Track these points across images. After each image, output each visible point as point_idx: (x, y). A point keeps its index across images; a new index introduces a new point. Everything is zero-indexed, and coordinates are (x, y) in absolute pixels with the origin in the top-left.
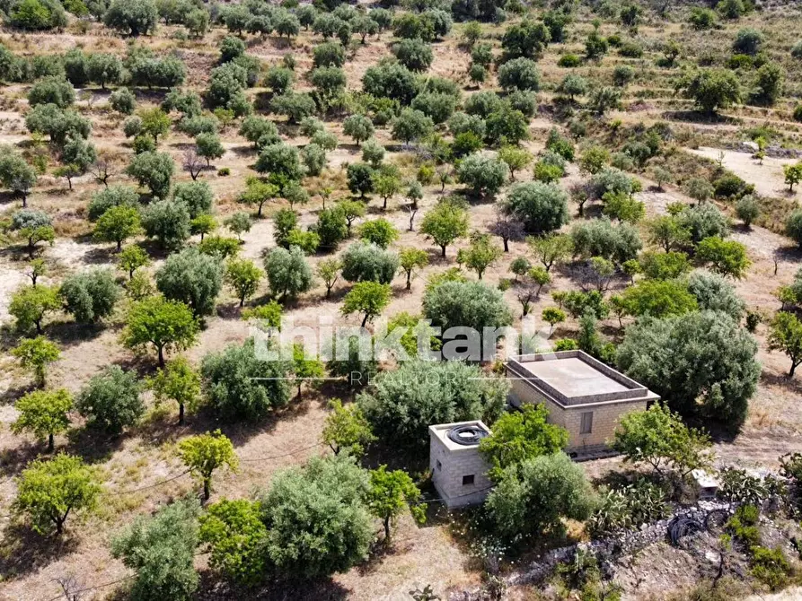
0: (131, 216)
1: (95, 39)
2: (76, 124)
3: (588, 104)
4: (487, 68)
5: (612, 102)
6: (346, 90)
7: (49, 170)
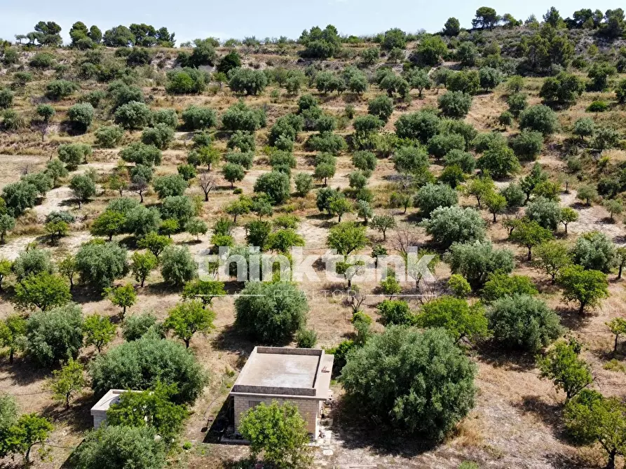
1: (220, 98)
2: (148, 155)
3: (593, 144)
5: (613, 142)
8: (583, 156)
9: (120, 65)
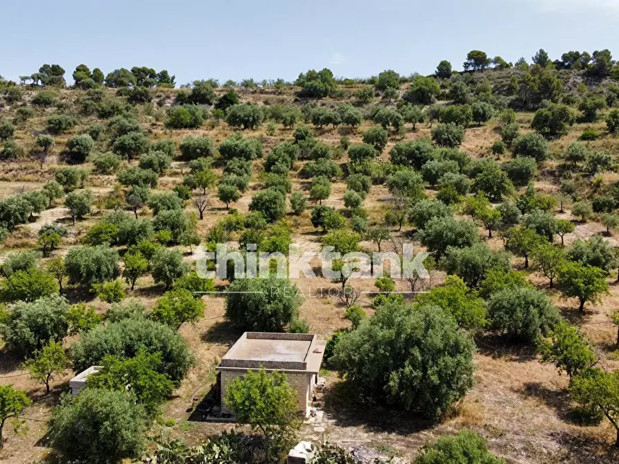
1: (217, 132)
2: (144, 178)
3: (587, 168)
5: (606, 165)
8: (577, 179)
9: (120, 103)
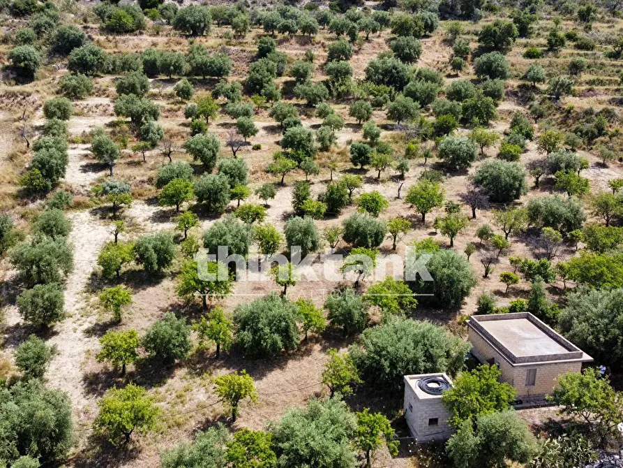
0: (187, 187)
1: (165, 39)
2: (149, 109)
3: (547, 90)
4: (465, 59)
5: (568, 90)
6: (352, 79)
7: (129, 145)
